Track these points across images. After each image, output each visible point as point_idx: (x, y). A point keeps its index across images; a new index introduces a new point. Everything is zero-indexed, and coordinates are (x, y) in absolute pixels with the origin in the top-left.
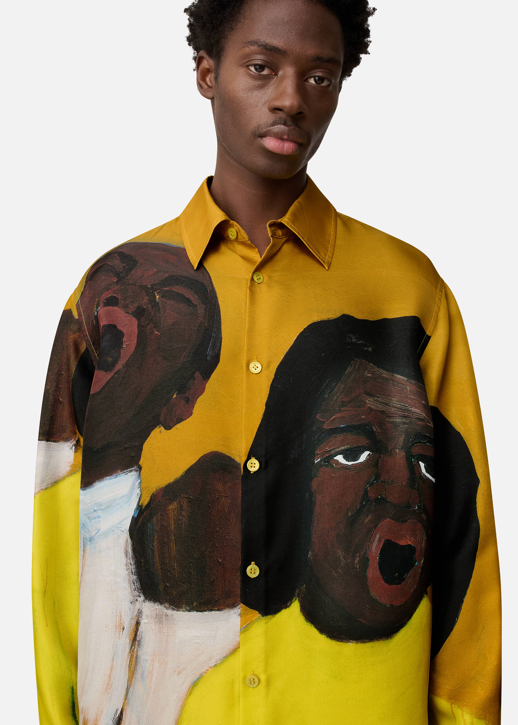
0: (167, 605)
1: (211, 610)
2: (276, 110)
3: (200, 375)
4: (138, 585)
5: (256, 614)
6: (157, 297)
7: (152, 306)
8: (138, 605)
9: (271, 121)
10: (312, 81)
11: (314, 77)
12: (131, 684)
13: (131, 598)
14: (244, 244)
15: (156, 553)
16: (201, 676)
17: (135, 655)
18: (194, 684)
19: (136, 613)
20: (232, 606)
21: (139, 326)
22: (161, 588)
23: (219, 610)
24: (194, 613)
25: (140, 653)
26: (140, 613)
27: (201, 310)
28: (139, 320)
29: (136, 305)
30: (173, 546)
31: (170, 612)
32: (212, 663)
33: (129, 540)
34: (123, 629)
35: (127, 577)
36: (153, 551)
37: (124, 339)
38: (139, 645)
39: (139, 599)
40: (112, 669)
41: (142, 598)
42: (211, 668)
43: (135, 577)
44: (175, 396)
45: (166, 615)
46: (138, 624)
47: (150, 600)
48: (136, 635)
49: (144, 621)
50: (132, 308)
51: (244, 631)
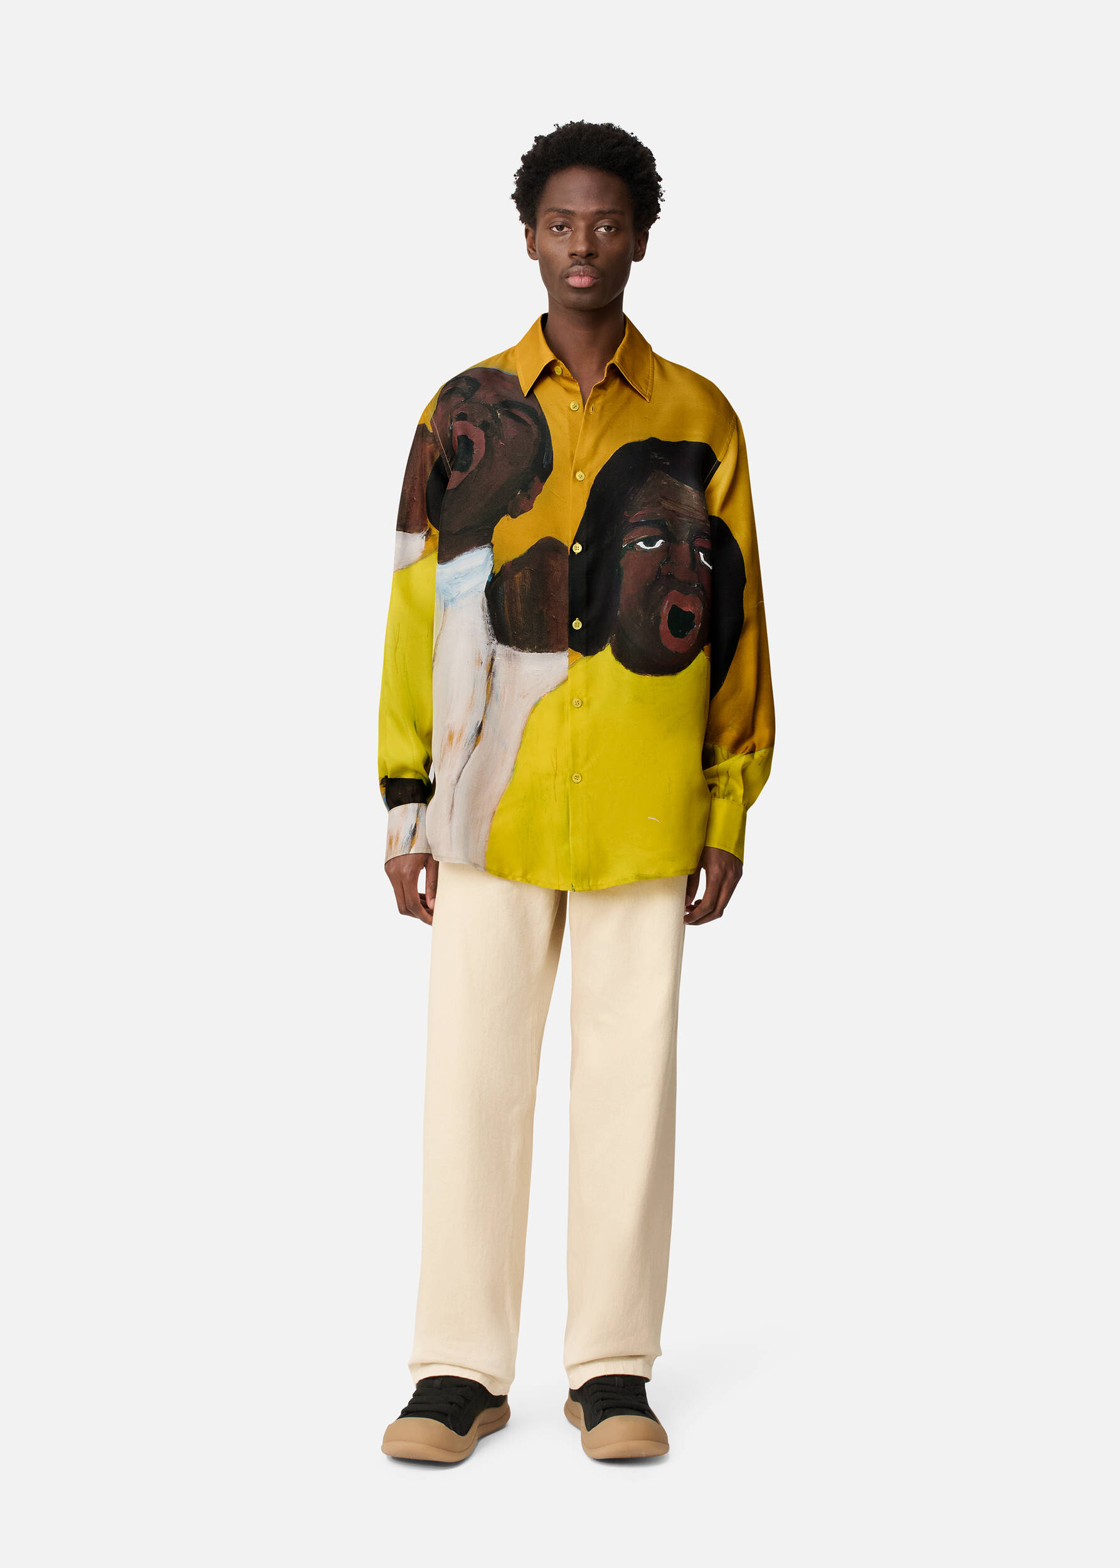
0: (515, 647)
1: (548, 652)
2: (572, 255)
3: (538, 478)
4: (492, 631)
5: (580, 655)
6: (499, 414)
7: (496, 422)
8: (493, 646)
9: (570, 264)
10: (603, 230)
11: (605, 226)
12: (488, 704)
13: (487, 641)
14: (567, 378)
15: (506, 609)
16: (540, 699)
17: (491, 683)
18: (536, 705)
19: (491, 652)
20: (563, 650)
21: (486, 437)
22: (510, 634)
23: (553, 652)
24: (535, 654)
25: (494, 681)
26: (494, 652)
27: (535, 429)
28: (485, 431)
29: (482, 419)
30: (519, 605)
31: (517, 653)
32: (549, 689)
33: (485, 599)
34: (482, 663)
35: (484, 626)
36: (504, 607)
37: (474, 447)
38: (494, 676)
39: (493, 642)
40: (473, 693)
41: (496, 641)
42: (547, 693)
43: (490, 626)
44: (519, 493)
45: (514, 655)
46: (493, 660)
47: (502, 643)
48: (491, 668)
49: (497, 658)
50: (479, 421)
51: (571, 667)
